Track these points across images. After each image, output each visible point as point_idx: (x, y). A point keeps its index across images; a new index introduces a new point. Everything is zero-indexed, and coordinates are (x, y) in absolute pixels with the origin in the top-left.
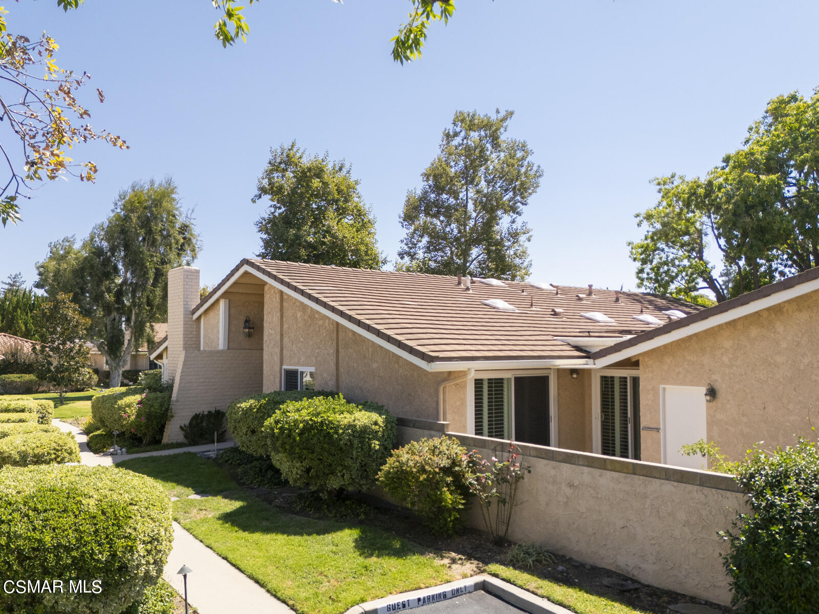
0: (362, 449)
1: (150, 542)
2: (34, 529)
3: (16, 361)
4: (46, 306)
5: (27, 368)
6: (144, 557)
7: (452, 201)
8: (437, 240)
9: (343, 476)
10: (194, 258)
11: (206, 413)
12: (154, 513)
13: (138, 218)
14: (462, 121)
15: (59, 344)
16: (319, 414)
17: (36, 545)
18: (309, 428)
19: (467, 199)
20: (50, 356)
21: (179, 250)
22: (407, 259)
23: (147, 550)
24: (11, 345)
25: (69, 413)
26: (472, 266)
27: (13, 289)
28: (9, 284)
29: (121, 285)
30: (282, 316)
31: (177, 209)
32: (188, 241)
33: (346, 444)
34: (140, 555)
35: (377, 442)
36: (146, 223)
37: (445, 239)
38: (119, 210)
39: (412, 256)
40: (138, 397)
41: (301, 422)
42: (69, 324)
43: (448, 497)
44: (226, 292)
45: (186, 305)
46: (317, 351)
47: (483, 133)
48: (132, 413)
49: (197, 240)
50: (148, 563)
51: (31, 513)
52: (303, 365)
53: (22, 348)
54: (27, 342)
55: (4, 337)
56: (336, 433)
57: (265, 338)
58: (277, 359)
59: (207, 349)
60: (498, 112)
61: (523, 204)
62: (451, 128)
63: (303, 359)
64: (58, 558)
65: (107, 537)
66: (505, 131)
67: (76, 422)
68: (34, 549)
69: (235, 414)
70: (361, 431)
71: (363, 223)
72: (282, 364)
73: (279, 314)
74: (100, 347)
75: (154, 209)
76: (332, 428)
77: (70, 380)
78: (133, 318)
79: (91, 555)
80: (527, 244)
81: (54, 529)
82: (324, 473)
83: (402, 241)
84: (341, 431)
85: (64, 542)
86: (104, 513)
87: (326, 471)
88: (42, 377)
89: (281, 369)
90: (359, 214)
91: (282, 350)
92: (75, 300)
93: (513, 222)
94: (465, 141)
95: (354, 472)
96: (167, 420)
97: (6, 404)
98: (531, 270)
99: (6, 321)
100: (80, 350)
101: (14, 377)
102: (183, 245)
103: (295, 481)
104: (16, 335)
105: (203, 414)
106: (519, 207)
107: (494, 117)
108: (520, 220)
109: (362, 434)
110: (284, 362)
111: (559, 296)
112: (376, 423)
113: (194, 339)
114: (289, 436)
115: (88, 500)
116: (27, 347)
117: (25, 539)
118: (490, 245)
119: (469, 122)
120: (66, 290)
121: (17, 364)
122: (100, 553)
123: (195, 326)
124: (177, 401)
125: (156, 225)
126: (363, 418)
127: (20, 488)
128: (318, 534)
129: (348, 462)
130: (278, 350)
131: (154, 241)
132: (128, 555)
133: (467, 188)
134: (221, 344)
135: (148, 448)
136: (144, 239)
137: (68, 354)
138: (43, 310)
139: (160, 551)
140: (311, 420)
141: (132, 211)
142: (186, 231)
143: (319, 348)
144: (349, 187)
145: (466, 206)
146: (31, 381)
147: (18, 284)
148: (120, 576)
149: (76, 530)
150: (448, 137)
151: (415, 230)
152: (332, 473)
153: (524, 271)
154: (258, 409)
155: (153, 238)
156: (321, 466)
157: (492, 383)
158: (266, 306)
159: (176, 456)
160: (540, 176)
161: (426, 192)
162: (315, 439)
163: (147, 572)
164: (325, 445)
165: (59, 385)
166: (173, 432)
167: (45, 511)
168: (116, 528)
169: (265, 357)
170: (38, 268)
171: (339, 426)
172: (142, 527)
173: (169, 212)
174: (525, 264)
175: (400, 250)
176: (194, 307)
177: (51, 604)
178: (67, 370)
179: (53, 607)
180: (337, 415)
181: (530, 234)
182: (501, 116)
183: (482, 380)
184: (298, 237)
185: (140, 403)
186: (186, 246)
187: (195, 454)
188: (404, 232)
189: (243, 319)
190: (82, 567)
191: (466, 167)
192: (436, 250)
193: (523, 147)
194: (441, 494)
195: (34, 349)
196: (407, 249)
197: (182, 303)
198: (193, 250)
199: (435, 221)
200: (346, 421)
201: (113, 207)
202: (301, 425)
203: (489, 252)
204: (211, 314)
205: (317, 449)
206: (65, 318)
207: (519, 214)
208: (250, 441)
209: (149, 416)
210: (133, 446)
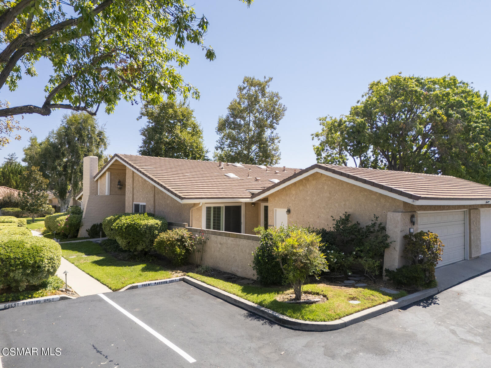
0: (150, 234)
1: (50, 259)
2: (7, 252)
3: (10, 201)
4: (25, 173)
5: (16, 205)
6: (47, 264)
7: (242, 122)
8: (234, 141)
9: (143, 245)
10: (105, 149)
11: (99, 224)
12: (52, 250)
13: (75, 128)
14: (247, 81)
15: (32, 192)
16: (134, 220)
17: (7, 257)
18: (129, 226)
19: (250, 121)
20: (27, 198)
21: (97, 145)
22: (219, 150)
23: (49, 262)
24: (8, 193)
25: (37, 226)
26: (252, 155)
27: (10, 163)
28: (8, 159)
29: (67, 162)
30: (133, 180)
31: (96, 124)
32: (102, 140)
33: (143, 232)
34: (45, 263)
35: (157, 231)
36: (79, 131)
37: (238, 140)
38: (64, 124)
39: (222, 149)
40: (66, 217)
41: (126, 224)
42: (37, 182)
43: (178, 250)
44: (108, 169)
45: (91, 174)
46: (147, 196)
47: (257, 88)
48: (63, 224)
49: (107, 140)
50: (49, 266)
51: (6, 248)
52: (141, 202)
53: (14, 194)
54: (16, 191)
55: (4, 189)
56: (140, 227)
57: (126, 190)
58: (131, 199)
59: (101, 195)
60: (265, 78)
61: (276, 124)
62: (241, 84)
63: (141, 199)
64: (15, 262)
65: (33, 256)
66: (268, 87)
67: (39, 229)
68: (7, 258)
69: (105, 222)
70: (150, 227)
71: (196, 132)
72: (133, 202)
73: (132, 179)
74: (54, 194)
75: (83, 124)
76: (138, 226)
77: (38, 210)
78: (72, 179)
79: (27, 261)
80: (278, 144)
81: (14, 253)
82: (135, 244)
83: (217, 141)
84: (141, 227)
85: (17, 257)
86: (32, 248)
87: (136, 243)
88: (23, 208)
89: (133, 204)
90: (195, 127)
91: (133, 195)
92: (40, 170)
93: (272, 133)
94: (249, 92)
95: (147, 243)
96: (80, 227)
97: (2, 220)
98: (281, 157)
99: (6, 180)
100: (43, 195)
101: (9, 209)
102: (99, 142)
103: (125, 248)
104: (11, 187)
105: (97, 225)
106: (275, 126)
107: (262, 80)
108: (275, 132)
109: (151, 228)
110: (134, 201)
111: (267, 171)
112: (157, 224)
113: (95, 190)
114: (121, 229)
115: (27, 245)
116: (15, 193)
117: (4, 255)
118: (260, 144)
119: (251, 83)
120: (36, 164)
121: (11, 202)
122: (30, 261)
123: (95, 184)
124: (85, 218)
125: (85, 132)
126: (152, 222)
127: (2, 240)
128: (129, 266)
129: (144, 239)
130: (131, 195)
131: (84, 140)
132: (41, 263)
133: (249, 116)
134: (107, 193)
135: (70, 239)
136: (78, 139)
137: (37, 198)
138: (24, 175)
139: (54, 263)
140: (130, 223)
141: (72, 125)
142: (101, 135)
143: (147, 194)
144: (188, 113)
145: (249, 125)
146: (18, 211)
147: (13, 159)
148: (38, 269)
149: (22, 253)
150: (241, 89)
151: (224, 136)
152: (139, 244)
153: (277, 157)
154: (114, 220)
155: (83, 139)
156: (134, 241)
157: (215, 209)
158: (127, 175)
159: (82, 242)
160: (285, 110)
161: (228, 117)
162: (131, 230)
163: (48, 270)
164: (135, 233)
165: (32, 213)
166: (83, 232)
167: (11, 247)
168: (36, 253)
169: (126, 198)
170: (24, 151)
171: (141, 225)
172: (47, 254)
173: (91, 126)
174: (278, 154)
175: (216, 146)
176: (95, 175)
177: (12, 276)
178: (36, 205)
179: (14, 278)
180: (142, 221)
181: (280, 139)
182: (266, 80)
183: (211, 207)
184: (160, 139)
185: (67, 219)
186: (101, 143)
187: (92, 242)
188: (218, 137)
189: (117, 181)
190: (24, 265)
191: (249, 105)
192: (233, 146)
193: (277, 95)
194: (175, 249)
195: (19, 194)
196: (220, 146)
197: (89, 173)
198: (105, 145)
199: (233, 132)
200: (144, 223)
201: (61, 123)
202: (126, 225)
203: (260, 148)
204: (103, 178)
205: (132, 234)
206: (35, 179)
207: (275, 129)
208: (111, 233)
209: (71, 225)
210: (64, 238)
